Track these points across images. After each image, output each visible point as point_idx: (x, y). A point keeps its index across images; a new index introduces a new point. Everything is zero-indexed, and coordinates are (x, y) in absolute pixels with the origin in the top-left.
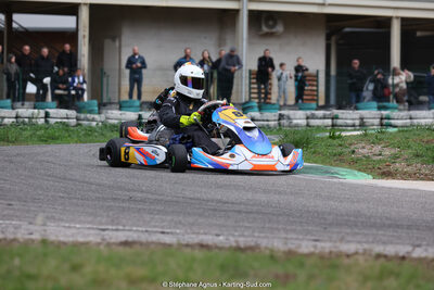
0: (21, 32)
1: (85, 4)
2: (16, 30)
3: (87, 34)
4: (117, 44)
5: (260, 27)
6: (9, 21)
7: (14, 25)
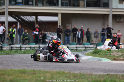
0: (41, 22)
1: (60, 13)
2: (39, 21)
3: (61, 22)
4: (70, 25)
5: (116, 20)
6: (37, 18)
7: (38, 20)
